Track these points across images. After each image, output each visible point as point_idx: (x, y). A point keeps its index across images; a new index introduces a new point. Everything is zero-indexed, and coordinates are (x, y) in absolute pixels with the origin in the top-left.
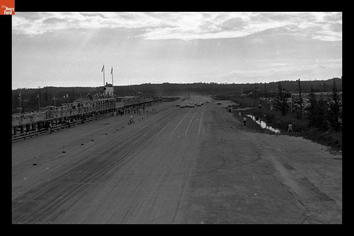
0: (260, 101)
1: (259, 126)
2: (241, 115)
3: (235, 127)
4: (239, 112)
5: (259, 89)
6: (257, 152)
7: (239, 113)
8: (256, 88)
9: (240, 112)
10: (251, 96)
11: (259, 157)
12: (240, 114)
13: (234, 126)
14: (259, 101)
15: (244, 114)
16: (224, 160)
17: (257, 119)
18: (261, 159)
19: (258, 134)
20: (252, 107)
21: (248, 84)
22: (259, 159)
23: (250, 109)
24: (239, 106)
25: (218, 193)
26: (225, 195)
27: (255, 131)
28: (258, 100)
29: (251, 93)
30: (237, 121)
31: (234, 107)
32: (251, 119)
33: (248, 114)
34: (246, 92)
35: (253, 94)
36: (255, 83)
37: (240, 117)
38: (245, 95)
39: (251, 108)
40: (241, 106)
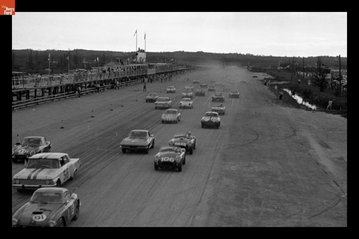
0: (297, 76)
1: (295, 101)
2: (277, 89)
3: (270, 101)
4: (275, 85)
5: (297, 63)
6: (292, 128)
7: (275, 86)
8: (293, 61)
9: (276, 86)
10: (288, 69)
11: (294, 133)
12: (276, 87)
13: (269, 100)
14: (296, 75)
15: (280, 87)
16: (257, 134)
17: (294, 94)
18: (296, 135)
19: (294, 109)
20: (289, 81)
21: (286, 58)
22: (293, 135)
23: (286, 83)
24: (275, 79)
25: (251, 168)
26: (257, 170)
27: (291, 106)
28: (296, 74)
29: (288, 66)
30: (272, 95)
31: (272, 80)
32: (288, 94)
33: (285, 88)
34: (284, 65)
35: (291, 68)
36: (293, 57)
37: (276, 90)
38: (282, 68)
39: (288, 82)
40: (278, 79)
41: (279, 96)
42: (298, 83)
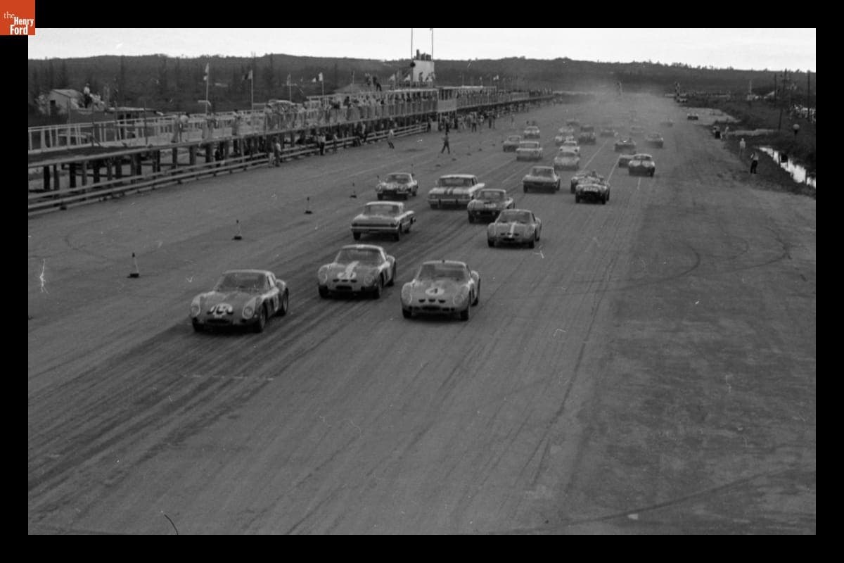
0: (793, 116)
1: (788, 176)
2: (744, 146)
3: (728, 176)
4: (739, 138)
5: (793, 85)
6: (780, 241)
7: (740, 140)
8: (785, 81)
9: (743, 139)
10: (770, 100)
11: (784, 251)
12: (743, 143)
13: (726, 173)
14: (791, 114)
15: (753, 142)
16: (697, 255)
17: (784, 159)
18: (790, 258)
19: (786, 196)
20: (774, 128)
21: (766, 72)
22: (784, 257)
23: (767, 134)
24: (740, 124)
25: (682, 334)
26: (696, 340)
27: (779, 187)
28: (789, 112)
29: (773, 93)
30: (734, 161)
31: (733, 126)
32: (771, 158)
33: (765, 145)
34: (761, 91)
35: (778, 98)
36: (784, 70)
37: (742, 151)
38: (757, 97)
39: (771, 131)
40: (747, 123)
41: (750, 163)
42: (793, 134)
